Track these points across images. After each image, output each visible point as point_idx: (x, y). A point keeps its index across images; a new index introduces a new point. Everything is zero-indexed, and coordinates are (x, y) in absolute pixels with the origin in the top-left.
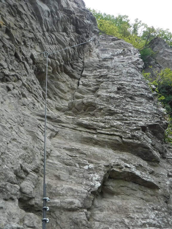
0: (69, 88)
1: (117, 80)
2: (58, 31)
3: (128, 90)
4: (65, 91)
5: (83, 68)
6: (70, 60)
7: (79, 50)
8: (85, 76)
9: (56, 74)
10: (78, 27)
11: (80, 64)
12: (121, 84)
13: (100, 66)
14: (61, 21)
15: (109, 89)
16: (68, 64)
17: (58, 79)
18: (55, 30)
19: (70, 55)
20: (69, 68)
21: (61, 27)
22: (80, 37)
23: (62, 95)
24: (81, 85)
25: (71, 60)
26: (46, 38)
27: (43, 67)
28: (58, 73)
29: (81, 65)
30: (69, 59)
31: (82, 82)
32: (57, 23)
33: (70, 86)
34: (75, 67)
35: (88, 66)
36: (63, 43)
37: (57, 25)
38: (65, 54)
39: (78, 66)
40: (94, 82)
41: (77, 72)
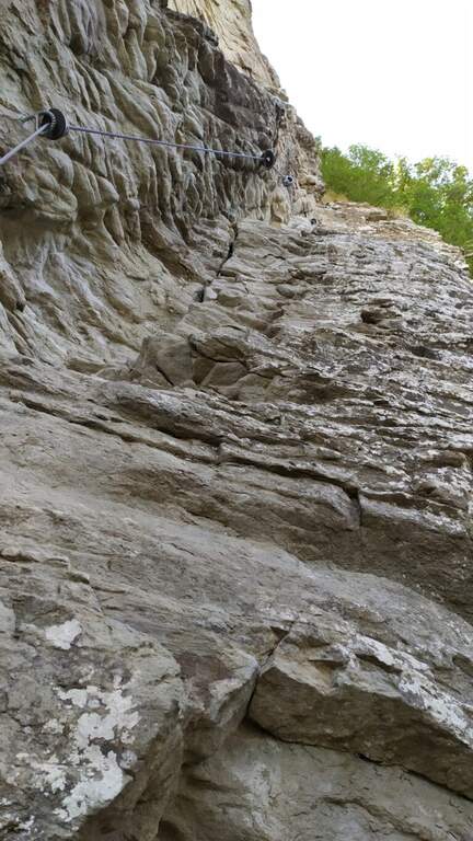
0: (157, 304)
1: (365, 290)
2: (128, 71)
3: (410, 323)
4: (136, 313)
5: (231, 246)
6: (178, 205)
7: (222, 185)
8: (232, 275)
9: (103, 237)
10: (224, 97)
11: (219, 231)
12: (381, 303)
13: (300, 244)
14: (148, 38)
15: (326, 317)
16: (165, 220)
17: (109, 260)
18: (117, 62)
20: (169, 235)
21: (143, 58)
22: (229, 132)
23: (120, 327)
24: (209, 299)
25: (184, 209)
26: (60, 68)
27: (29, 181)
28: (109, 236)
29: (224, 234)
30: (172, 199)
31: (218, 291)
32: (127, 36)
33: (161, 299)
34: (197, 238)
35: (251, 240)
36: (146, 121)
37: (127, 46)
38: (151, 169)
39: (210, 237)
40: (268, 297)
41: (204, 259)
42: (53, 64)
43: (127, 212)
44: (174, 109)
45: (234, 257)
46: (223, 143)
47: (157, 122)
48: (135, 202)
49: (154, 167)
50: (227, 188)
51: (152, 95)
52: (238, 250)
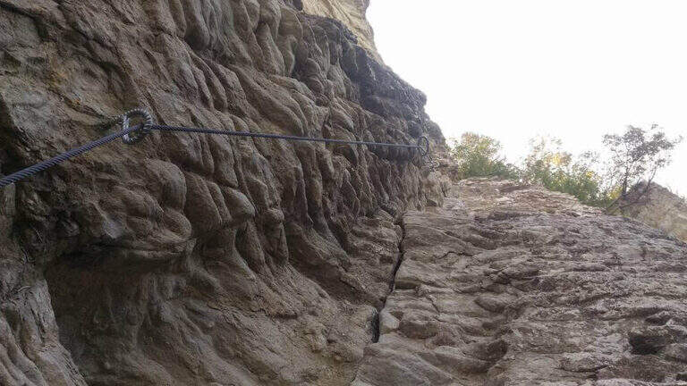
0: (317, 351)
2: (260, 66)
5: (400, 247)
6: (332, 207)
7: (378, 177)
8: (412, 286)
9: (235, 267)
10: (369, 90)
11: (384, 231)
13: (485, 234)
14: (283, 32)
16: (319, 228)
17: (243, 299)
18: (247, 56)
19: (327, 179)
20: (324, 245)
21: (278, 52)
22: (380, 123)
24: (389, 331)
25: (340, 210)
28: (244, 264)
29: (389, 233)
30: (324, 203)
31: (398, 315)
32: (258, 31)
33: (321, 341)
34: (359, 243)
35: (425, 236)
36: (287, 116)
37: (260, 41)
38: (296, 169)
39: (374, 240)
40: (467, 314)
41: (370, 269)
42: (158, 57)
43: (267, 226)
44: (319, 103)
45: (407, 261)
46: (374, 134)
47: (300, 117)
48: (278, 213)
49: (300, 168)
50: (383, 180)
51: (292, 89)
52: (410, 252)
